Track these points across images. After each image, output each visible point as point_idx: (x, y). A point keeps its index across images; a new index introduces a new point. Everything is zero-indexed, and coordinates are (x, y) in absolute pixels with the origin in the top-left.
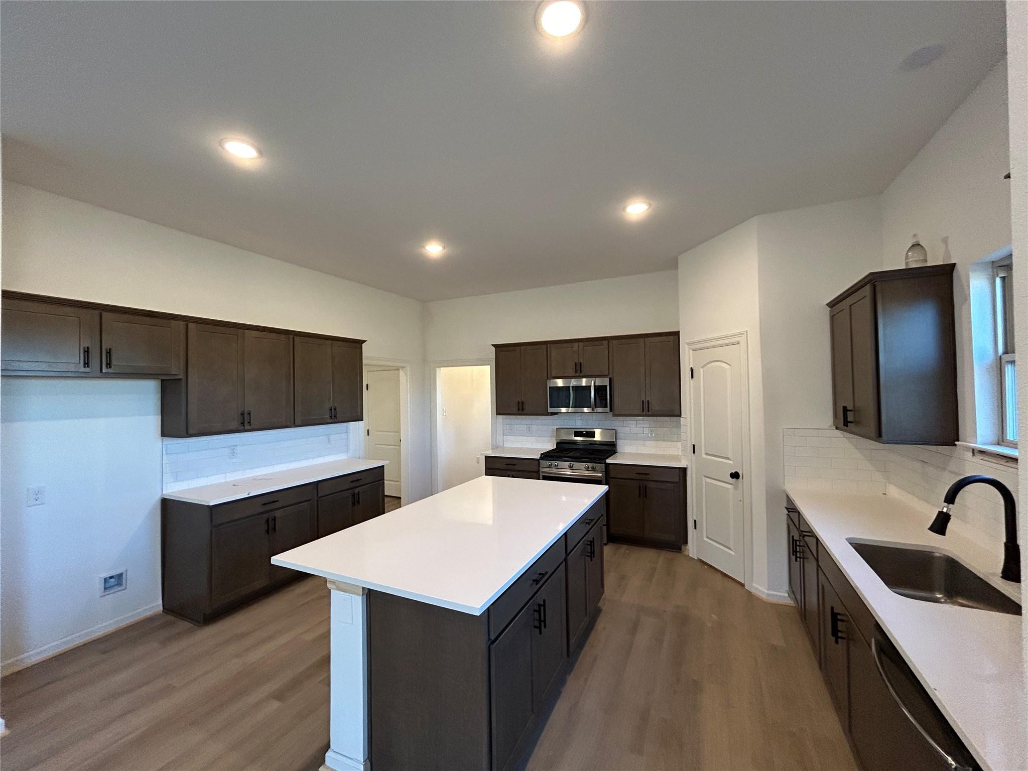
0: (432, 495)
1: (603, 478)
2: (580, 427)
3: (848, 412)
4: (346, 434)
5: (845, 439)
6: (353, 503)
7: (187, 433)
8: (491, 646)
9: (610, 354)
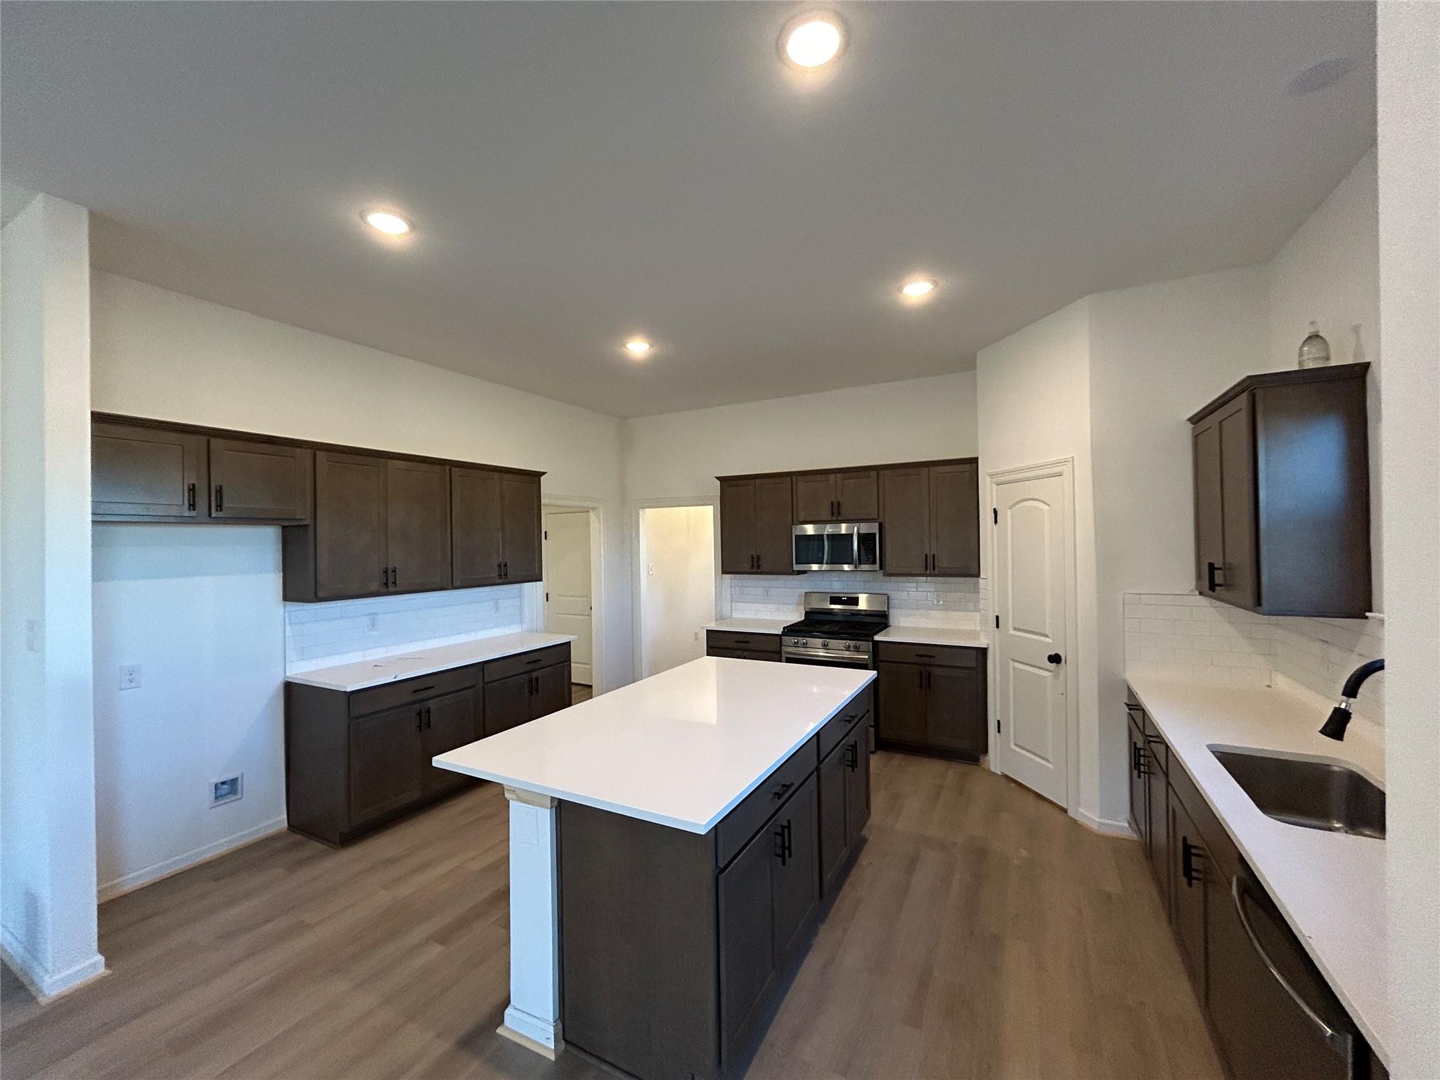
0: (634, 682)
1: (868, 662)
2: (838, 591)
3: (1216, 572)
4: (519, 599)
5: (1212, 609)
6: (529, 692)
7: (316, 596)
8: (720, 876)
9: (881, 489)
